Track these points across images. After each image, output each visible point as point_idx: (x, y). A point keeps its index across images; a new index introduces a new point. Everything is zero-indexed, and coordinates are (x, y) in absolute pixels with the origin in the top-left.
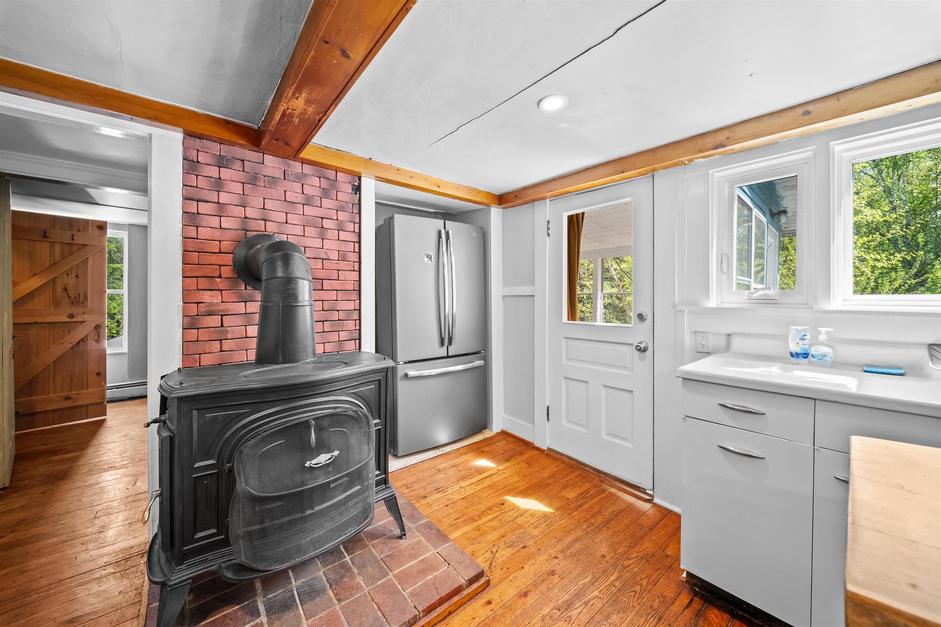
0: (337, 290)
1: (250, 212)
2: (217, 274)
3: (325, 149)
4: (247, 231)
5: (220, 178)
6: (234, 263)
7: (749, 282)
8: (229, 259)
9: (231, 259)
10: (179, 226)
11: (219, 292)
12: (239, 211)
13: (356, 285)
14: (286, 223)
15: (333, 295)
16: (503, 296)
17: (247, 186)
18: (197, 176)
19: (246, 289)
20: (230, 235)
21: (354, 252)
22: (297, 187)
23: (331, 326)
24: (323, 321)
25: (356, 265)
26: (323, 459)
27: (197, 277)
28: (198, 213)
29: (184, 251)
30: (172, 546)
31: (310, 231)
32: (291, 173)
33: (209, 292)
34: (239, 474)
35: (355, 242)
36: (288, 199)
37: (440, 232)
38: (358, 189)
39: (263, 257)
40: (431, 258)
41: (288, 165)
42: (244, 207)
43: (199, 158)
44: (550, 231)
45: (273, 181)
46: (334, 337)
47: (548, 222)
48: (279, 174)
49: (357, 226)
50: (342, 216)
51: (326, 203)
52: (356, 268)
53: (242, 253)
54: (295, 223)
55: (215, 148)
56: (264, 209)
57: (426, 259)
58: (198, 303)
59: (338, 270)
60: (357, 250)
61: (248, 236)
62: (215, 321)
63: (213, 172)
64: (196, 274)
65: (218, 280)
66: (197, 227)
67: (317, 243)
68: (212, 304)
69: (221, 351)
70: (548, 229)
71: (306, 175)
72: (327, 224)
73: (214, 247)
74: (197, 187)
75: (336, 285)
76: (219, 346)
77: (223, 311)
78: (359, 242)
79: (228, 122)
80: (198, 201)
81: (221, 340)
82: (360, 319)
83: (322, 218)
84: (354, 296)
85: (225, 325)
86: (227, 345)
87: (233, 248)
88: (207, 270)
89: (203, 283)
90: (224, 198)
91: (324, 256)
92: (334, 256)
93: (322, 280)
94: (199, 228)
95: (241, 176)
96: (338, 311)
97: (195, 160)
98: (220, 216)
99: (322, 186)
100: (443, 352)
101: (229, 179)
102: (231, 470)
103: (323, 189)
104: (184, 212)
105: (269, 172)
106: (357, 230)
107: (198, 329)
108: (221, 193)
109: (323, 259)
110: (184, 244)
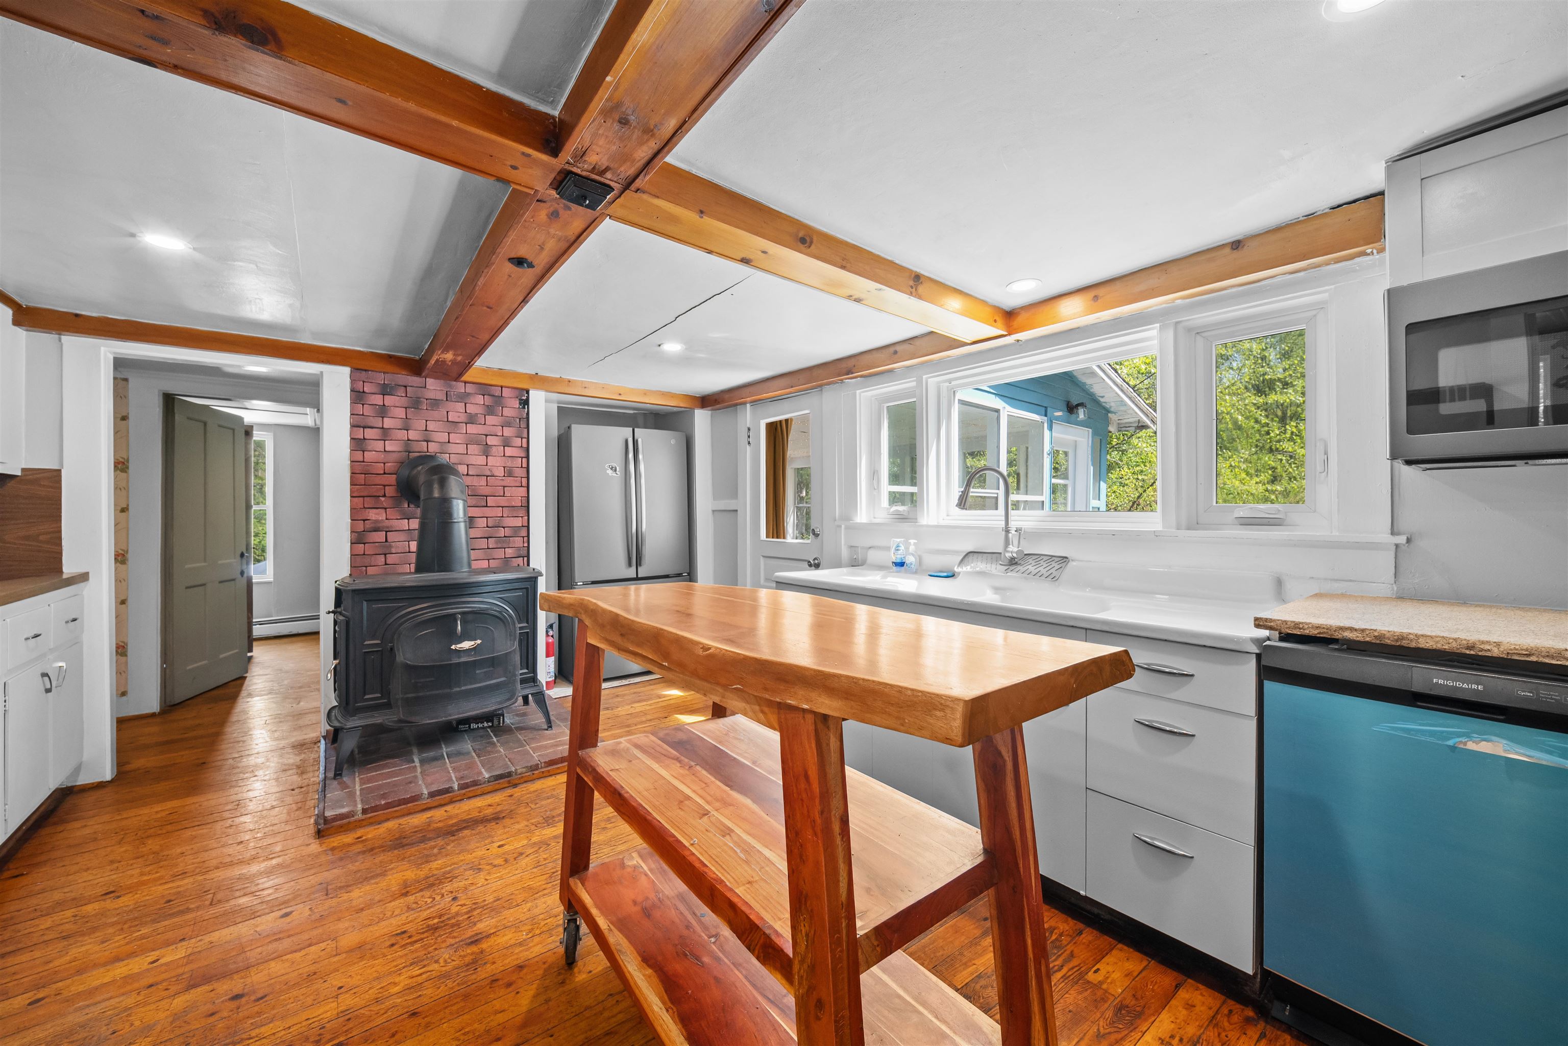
0: (502, 507)
1: (413, 435)
2: (382, 493)
3: (486, 371)
4: (410, 452)
5: (384, 405)
6: (397, 483)
7: (997, 494)
8: (392, 479)
9: (394, 479)
10: (347, 451)
11: (383, 511)
12: (403, 435)
13: (524, 501)
14: (449, 442)
15: (498, 512)
16: (713, 511)
17: (410, 411)
18: (363, 405)
19: (409, 506)
20: (394, 457)
21: (522, 467)
22: (460, 406)
23: (496, 543)
24: (487, 538)
25: (524, 481)
26: (466, 645)
27: (364, 497)
28: (364, 439)
29: (352, 473)
30: (347, 703)
31: (473, 449)
32: (454, 395)
33: (374, 510)
34: (398, 650)
35: (522, 458)
36: (450, 419)
37: (627, 441)
38: (525, 403)
39: (422, 479)
40: (616, 470)
41: (450, 386)
42: (407, 430)
43: (365, 389)
44: (751, 440)
45: (435, 404)
46: (500, 554)
47: (749, 429)
48: (441, 396)
49: (525, 441)
50: (508, 432)
51: (491, 420)
52: (524, 483)
53: (405, 472)
54: (458, 442)
55: (380, 378)
56: (426, 430)
57: (610, 472)
58: (364, 520)
59: (504, 487)
60: (525, 465)
61: (410, 457)
62: (380, 536)
63: (378, 400)
64: (362, 494)
65: (383, 499)
66: (363, 451)
67: (481, 460)
68: (377, 521)
69: (386, 564)
70: (749, 437)
71: (469, 394)
72: (491, 441)
73: (379, 468)
74: (363, 415)
75: (502, 501)
76: (383, 560)
77: (388, 527)
78: (528, 457)
79: (390, 356)
80: (364, 427)
81: (385, 555)
82: (528, 536)
83: (486, 435)
84: (522, 513)
85: (389, 540)
86: (391, 559)
87: (397, 469)
88: (373, 490)
89: (369, 502)
90: (388, 423)
91: (489, 473)
92: (500, 472)
93: (486, 496)
94: (365, 452)
95: (404, 401)
96: (504, 528)
97: (362, 390)
98: (385, 440)
99: (486, 404)
100: (631, 573)
101: (393, 404)
102: (392, 649)
103: (488, 406)
104: (352, 439)
105: (431, 395)
106: (525, 445)
107: (364, 544)
108: (385, 419)
109: (487, 476)
110: (352, 467)
